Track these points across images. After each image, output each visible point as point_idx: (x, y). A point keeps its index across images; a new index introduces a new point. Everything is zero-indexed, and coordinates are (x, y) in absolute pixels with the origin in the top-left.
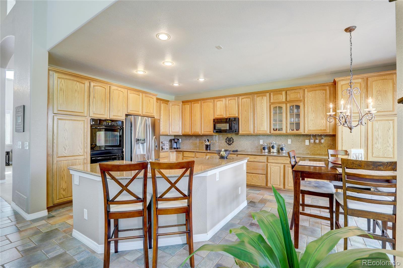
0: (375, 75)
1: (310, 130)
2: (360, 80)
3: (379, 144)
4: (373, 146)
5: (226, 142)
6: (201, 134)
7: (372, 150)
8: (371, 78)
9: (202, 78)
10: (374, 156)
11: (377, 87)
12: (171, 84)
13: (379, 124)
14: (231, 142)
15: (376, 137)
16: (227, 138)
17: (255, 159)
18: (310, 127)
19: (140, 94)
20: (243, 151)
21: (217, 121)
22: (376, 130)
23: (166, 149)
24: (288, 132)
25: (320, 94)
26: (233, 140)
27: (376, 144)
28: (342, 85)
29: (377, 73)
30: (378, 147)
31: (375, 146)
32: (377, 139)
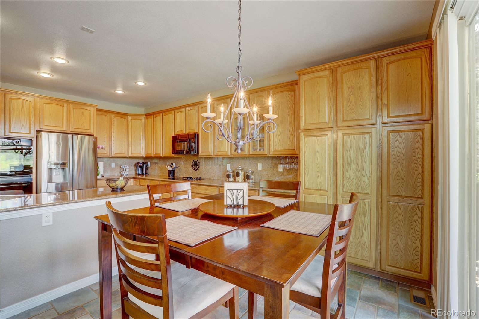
0: (346, 63)
1: (276, 150)
2: (327, 73)
3: (351, 171)
4: (344, 175)
5: (193, 167)
6: (163, 157)
7: (343, 181)
8: (340, 68)
9: (141, 81)
10: (344, 191)
11: (349, 81)
12: (113, 91)
13: (351, 140)
14: (198, 167)
15: (348, 161)
16: (193, 161)
17: (206, 191)
18: (276, 145)
19: (64, 104)
20: (209, 179)
21: (175, 139)
22: (347, 150)
23: (125, 175)
24: (251, 153)
25: (287, 97)
26: (199, 163)
27: (348, 172)
28: (305, 81)
29: (347, 60)
30: (350, 176)
31: (347, 174)
32: (349, 164)
